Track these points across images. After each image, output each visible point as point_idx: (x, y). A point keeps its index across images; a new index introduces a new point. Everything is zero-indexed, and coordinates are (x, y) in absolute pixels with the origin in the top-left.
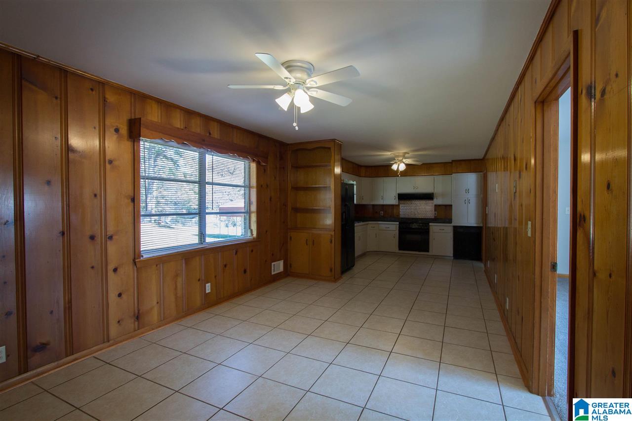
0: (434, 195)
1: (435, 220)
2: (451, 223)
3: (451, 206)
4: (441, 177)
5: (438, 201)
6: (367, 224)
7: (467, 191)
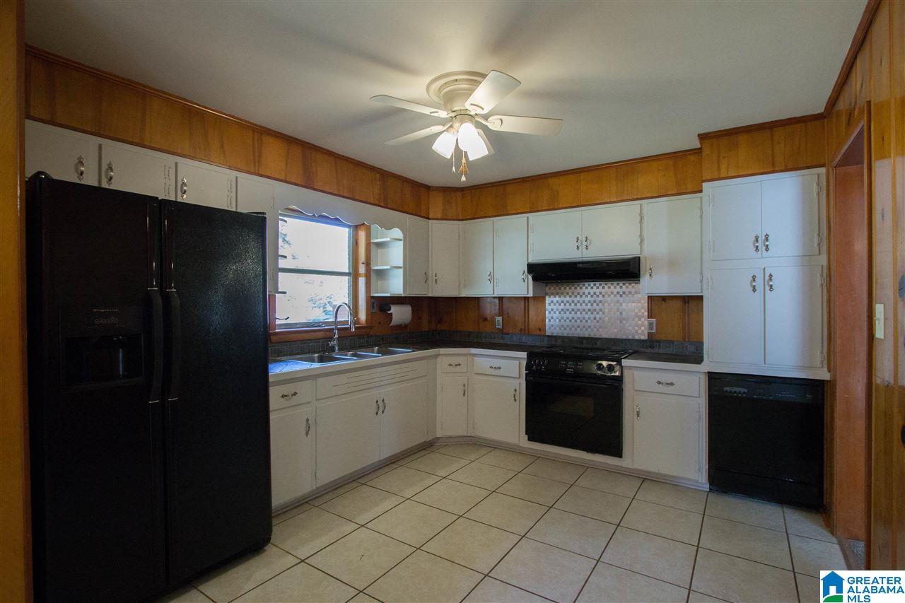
0: (642, 260)
1: (650, 349)
2: (698, 359)
3: (699, 299)
4: (662, 204)
5: (654, 283)
6: (437, 356)
7: (762, 243)
